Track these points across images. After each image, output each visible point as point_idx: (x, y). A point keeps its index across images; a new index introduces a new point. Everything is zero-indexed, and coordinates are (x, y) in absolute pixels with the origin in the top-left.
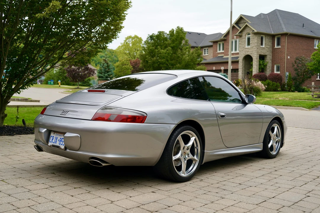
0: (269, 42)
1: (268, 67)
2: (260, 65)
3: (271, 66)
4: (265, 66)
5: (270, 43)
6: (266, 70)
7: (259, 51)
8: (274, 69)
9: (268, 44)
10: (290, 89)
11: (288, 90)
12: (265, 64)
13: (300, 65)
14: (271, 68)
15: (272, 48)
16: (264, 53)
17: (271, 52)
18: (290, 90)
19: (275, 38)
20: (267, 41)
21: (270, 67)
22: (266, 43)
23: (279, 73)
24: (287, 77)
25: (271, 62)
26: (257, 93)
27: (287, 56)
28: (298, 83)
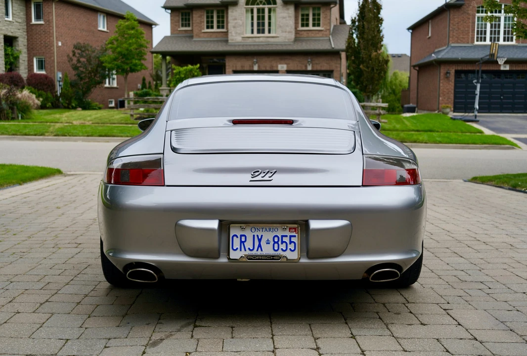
0: (20, 11)
1: (21, 61)
2: (6, 55)
3: (26, 59)
4: (17, 58)
5: (22, 13)
6: (18, 67)
7: (4, 28)
8: (33, 65)
9: (18, 14)
10: (69, 104)
11: (66, 105)
12: (15, 55)
13: (82, 60)
14: (26, 63)
15: (25, 24)
16: (12, 33)
17: (25, 30)
18: (70, 107)
19: (31, 4)
20: (16, 9)
21: (24, 61)
22: (14, 12)
23: (43, 72)
24: (59, 81)
25: (25, 50)
26: (25, 113)
27: (58, 40)
28: (81, 92)
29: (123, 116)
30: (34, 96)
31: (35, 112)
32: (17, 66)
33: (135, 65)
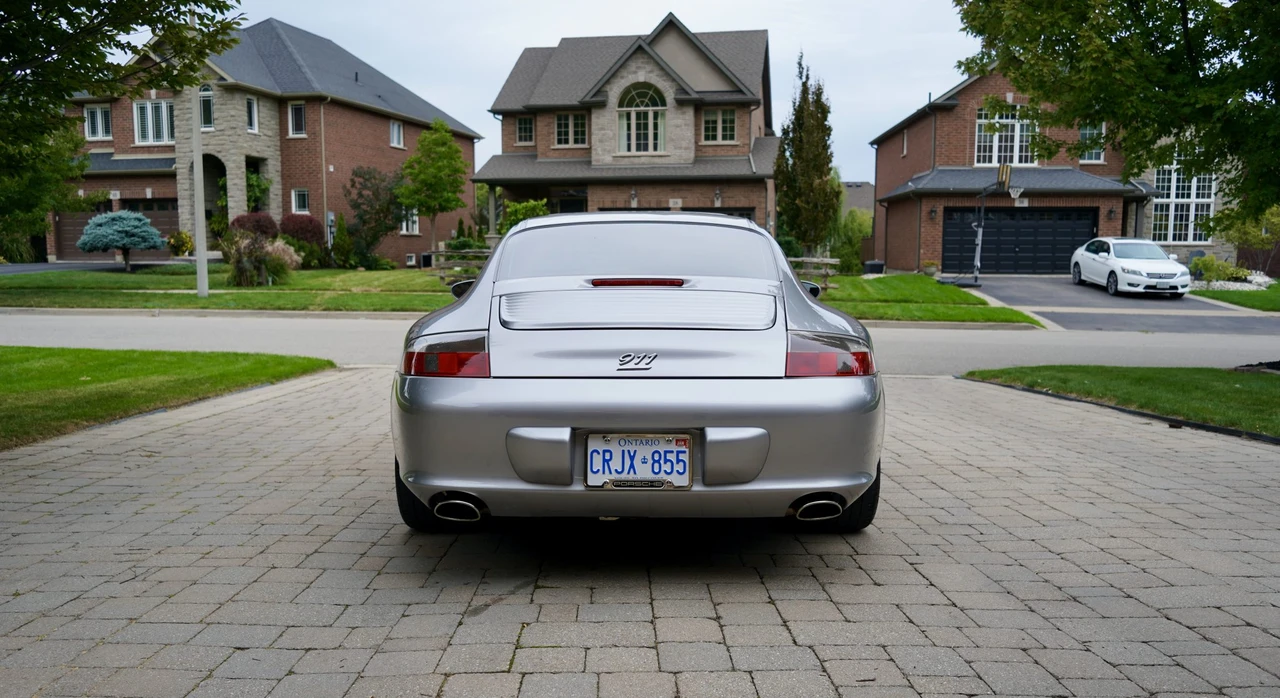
0: (269, 119)
1: (272, 196)
2: (250, 186)
3: (280, 192)
4: (265, 191)
5: (273, 122)
6: (268, 205)
7: (245, 145)
8: (290, 202)
9: (267, 123)
11: (341, 263)
12: (263, 187)
13: (366, 193)
14: (280, 200)
15: (278, 138)
16: (258, 152)
17: (278, 148)
18: (348, 266)
19: (287, 108)
20: (264, 115)
21: (277, 195)
22: (262, 120)
23: (306, 213)
24: (331, 226)
25: (279, 179)
26: (278, 275)
27: (328, 163)
28: (363, 243)
29: (428, 279)
30: (292, 249)
31: (294, 274)
32: (267, 202)
33: (448, 200)
